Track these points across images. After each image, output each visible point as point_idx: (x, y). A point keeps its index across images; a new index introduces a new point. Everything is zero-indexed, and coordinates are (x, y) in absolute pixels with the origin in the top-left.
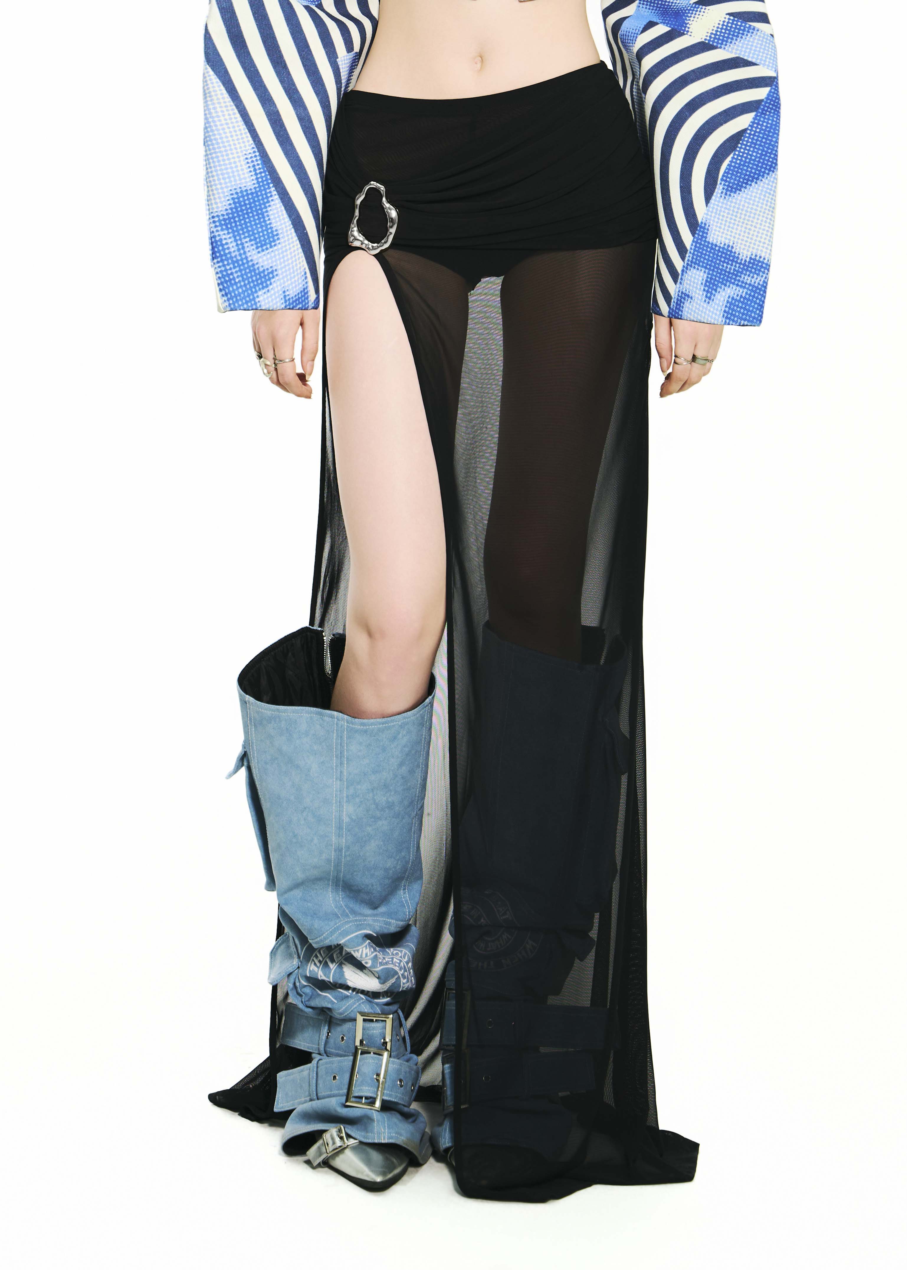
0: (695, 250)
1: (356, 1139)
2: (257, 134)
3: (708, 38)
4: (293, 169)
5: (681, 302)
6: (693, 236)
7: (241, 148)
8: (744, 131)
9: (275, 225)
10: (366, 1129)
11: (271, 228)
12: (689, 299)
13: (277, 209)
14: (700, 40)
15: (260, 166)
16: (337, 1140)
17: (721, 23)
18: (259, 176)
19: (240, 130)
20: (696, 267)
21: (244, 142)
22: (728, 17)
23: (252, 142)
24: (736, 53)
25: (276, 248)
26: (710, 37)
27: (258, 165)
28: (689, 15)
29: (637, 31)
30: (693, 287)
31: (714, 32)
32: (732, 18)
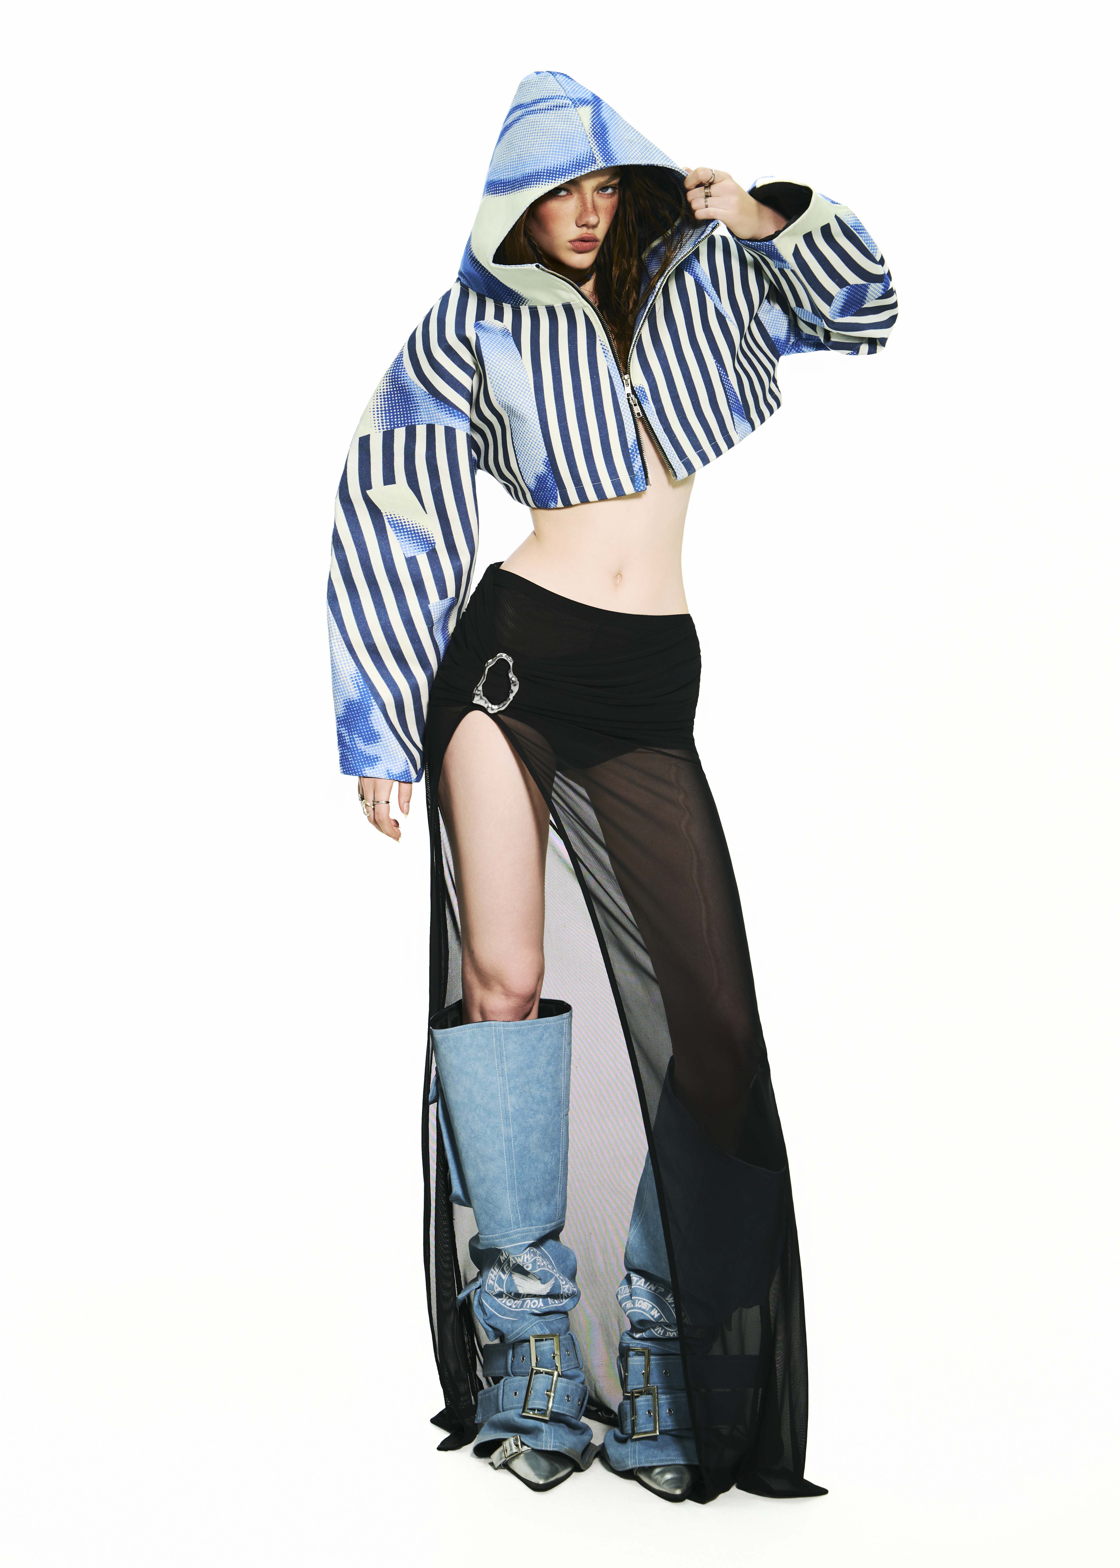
1: (529, 1447)
2: (359, 660)
4: (389, 688)
7: (347, 670)
9: (376, 728)
10: (536, 1438)
11: (374, 730)
13: (377, 715)
15: (362, 683)
16: (514, 1447)
18: (362, 690)
19: (346, 657)
21: (349, 666)
23: (355, 666)
25: (378, 744)
27: (361, 682)
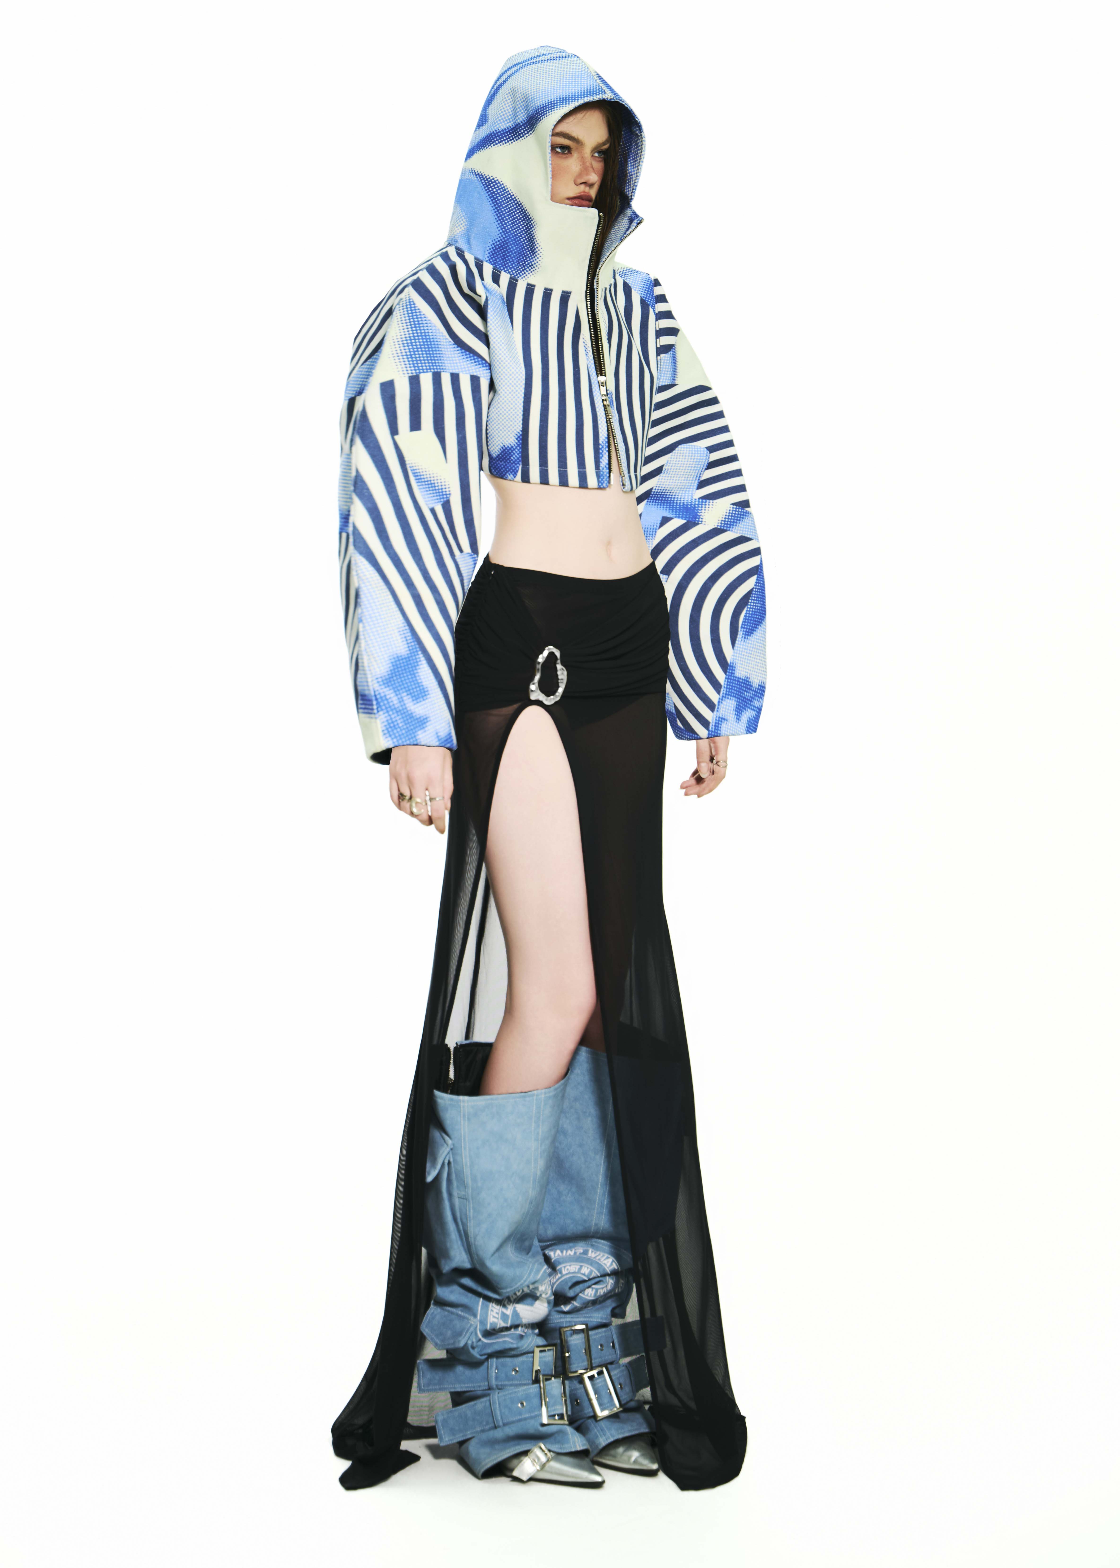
0: (727, 685)
3: (720, 524)
5: (718, 723)
6: (726, 674)
8: (752, 590)
9: (425, 683)
11: (422, 685)
12: (725, 722)
13: (426, 671)
14: (713, 527)
15: (410, 637)
17: (728, 512)
18: (410, 645)
20: (729, 697)
21: (396, 618)
22: (732, 506)
23: (402, 618)
24: (740, 533)
26: (721, 523)
28: (700, 509)
29: (655, 526)
30: (728, 712)
31: (724, 519)
32: (735, 507)
